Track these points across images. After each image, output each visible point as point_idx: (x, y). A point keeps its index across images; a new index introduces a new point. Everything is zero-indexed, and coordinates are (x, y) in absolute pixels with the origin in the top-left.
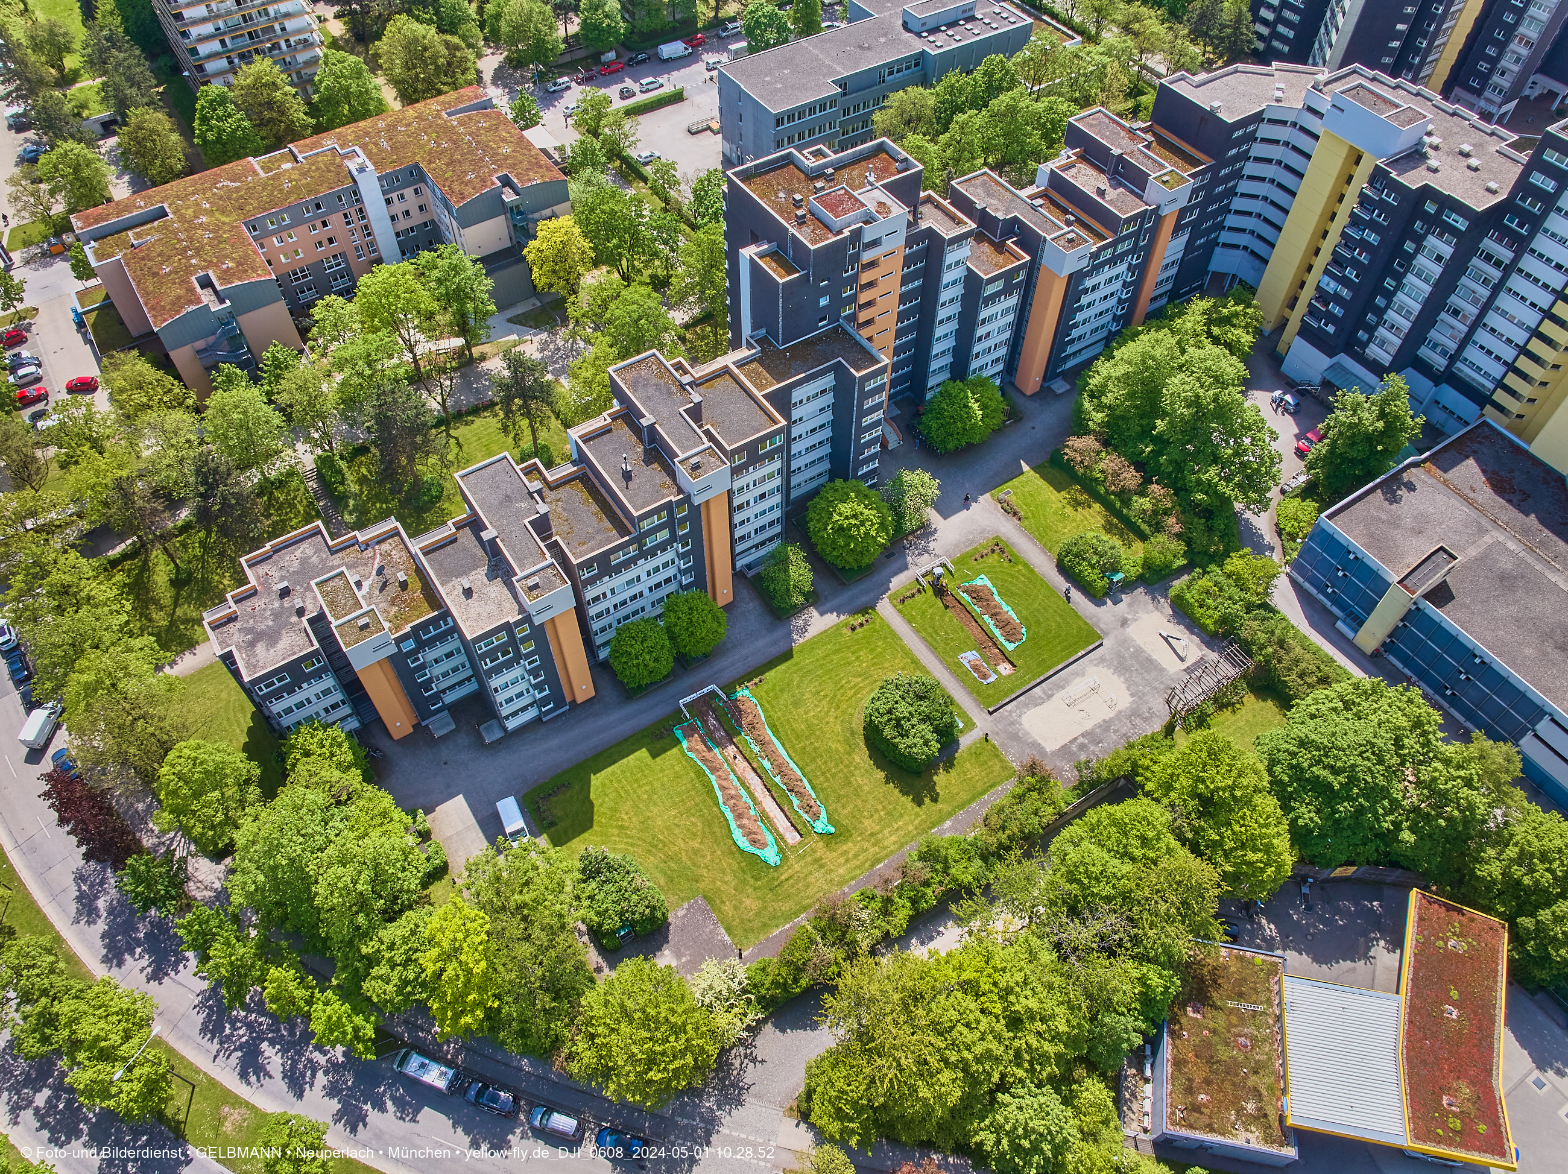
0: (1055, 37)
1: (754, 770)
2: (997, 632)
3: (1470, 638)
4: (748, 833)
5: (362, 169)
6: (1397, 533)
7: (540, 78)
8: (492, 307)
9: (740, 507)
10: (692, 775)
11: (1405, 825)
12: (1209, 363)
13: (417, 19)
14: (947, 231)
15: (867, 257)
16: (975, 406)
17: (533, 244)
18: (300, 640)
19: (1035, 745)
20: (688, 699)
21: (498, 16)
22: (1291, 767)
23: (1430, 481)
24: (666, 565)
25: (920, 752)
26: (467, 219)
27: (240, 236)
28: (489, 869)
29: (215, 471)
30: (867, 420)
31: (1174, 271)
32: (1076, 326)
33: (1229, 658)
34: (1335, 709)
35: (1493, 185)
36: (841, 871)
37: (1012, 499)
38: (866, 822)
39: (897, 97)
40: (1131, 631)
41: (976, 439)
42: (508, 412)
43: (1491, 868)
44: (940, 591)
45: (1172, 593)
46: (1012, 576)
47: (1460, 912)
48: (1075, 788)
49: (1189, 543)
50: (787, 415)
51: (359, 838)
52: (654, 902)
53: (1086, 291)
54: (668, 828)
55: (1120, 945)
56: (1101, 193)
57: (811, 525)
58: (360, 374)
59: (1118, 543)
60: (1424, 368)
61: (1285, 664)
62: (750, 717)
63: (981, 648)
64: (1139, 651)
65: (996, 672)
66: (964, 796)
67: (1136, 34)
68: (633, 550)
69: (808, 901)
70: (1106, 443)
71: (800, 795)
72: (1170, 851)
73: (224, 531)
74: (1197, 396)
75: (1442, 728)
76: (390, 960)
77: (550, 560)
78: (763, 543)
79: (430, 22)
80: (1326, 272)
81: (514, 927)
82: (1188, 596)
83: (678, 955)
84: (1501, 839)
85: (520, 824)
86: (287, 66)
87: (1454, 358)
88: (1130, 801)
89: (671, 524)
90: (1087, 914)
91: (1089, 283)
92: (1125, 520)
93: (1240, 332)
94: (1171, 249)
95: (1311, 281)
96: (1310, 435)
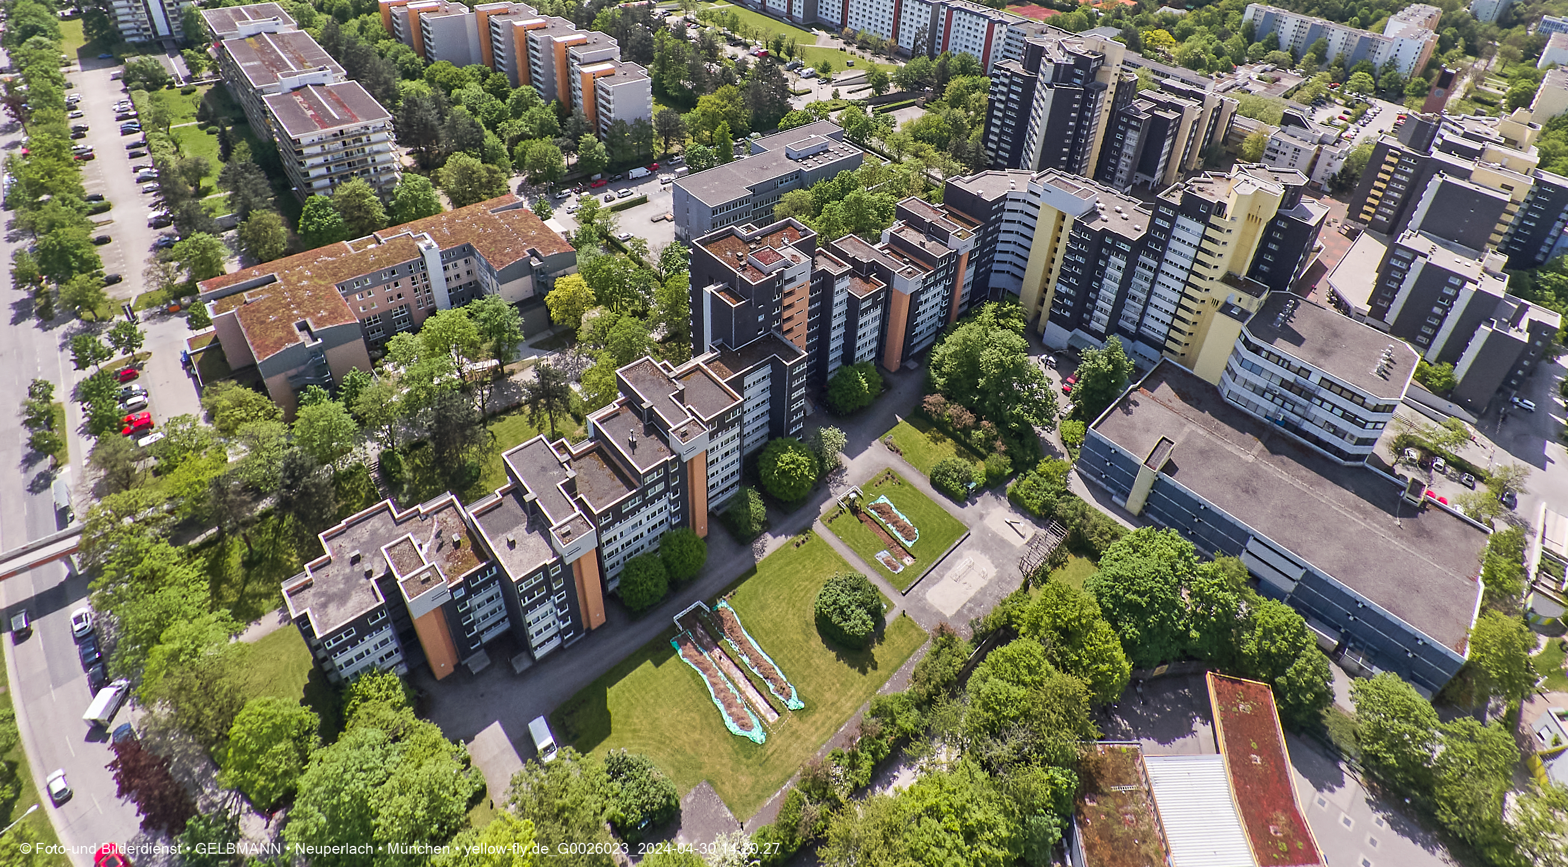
0: (875, 160)
1: (736, 665)
2: (899, 535)
3: (1195, 493)
4: (738, 719)
5: (428, 247)
6: (1136, 433)
7: (551, 190)
8: (520, 336)
9: (712, 463)
10: (690, 676)
11: (1191, 625)
12: (1004, 340)
14: (834, 271)
15: (788, 288)
16: (863, 381)
17: (552, 293)
18: (368, 597)
19: (938, 614)
20: (680, 615)
22: (1112, 596)
23: (1146, 398)
24: (660, 510)
25: (860, 630)
26: (505, 278)
27: (333, 294)
28: (532, 782)
30: (795, 395)
31: (971, 287)
32: (917, 325)
33: (1053, 531)
34: (1128, 552)
35: (1137, 227)
36: (814, 738)
37: (894, 440)
38: (827, 694)
39: (788, 196)
40: (987, 521)
41: (866, 404)
42: (535, 409)
43: (1250, 647)
44: (856, 509)
45: (1008, 492)
46: (903, 494)
47: (1240, 682)
48: (972, 642)
49: (1012, 456)
50: (742, 394)
52: (668, 791)
53: (922, 303)
54: (672, 725)
56: (922, 244)
57: (762, 473)
59: (967, 463)
60: (1123, 332)
61: (1089, 529)
62: (730, 623)
63: (889, 548)
64: (995, 535)
65: (903, 563)
66: (895, 661)
68: (638, 500)
69: (790, 770)
70: (948, 398)
71: (774, 680)
72: (1049, 673)
77: (578, 512)
78: (728, 488)
80: (1059, 281)
82: (1018, 492)
83: (690, 838)
84: (1249, 625)
85: (549, 740)
87: (1139, 324)
88: (1014, 641)
89: (666, 478)
90: (1005, 733)
91: (923, 298)
92: (969, 447)
93: (1015, 321)
94: (967, 275)
95: (1051, 287)
96: (1069, 379)
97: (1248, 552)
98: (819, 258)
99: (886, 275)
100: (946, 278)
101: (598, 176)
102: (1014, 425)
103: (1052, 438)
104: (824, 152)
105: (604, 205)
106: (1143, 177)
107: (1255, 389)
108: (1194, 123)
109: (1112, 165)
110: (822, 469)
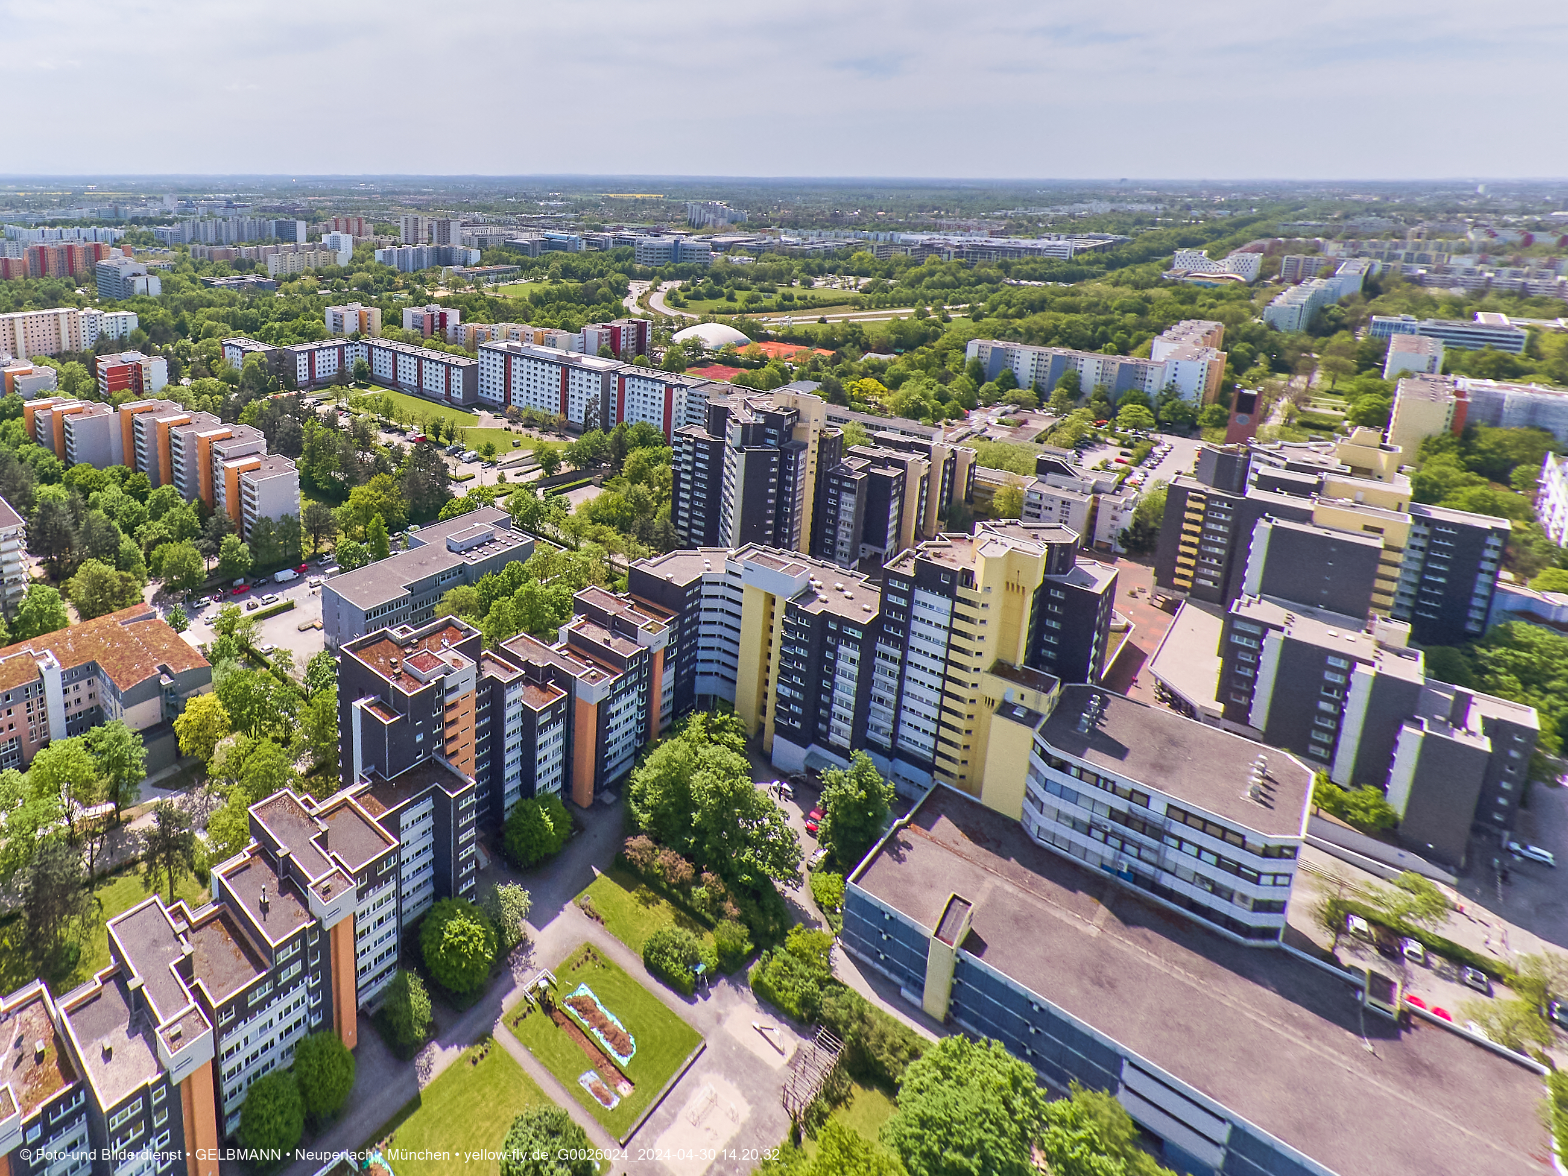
0: (550, 548)
2: (609, 1048)
3: (1020, 986)
6: (914, 889)
7: (188, 599)
14: (504, 677)
16: (547, 819)
17: (181, 718)
23: (920, 839)
24: (297, 1004)
32: (610, 745)
33: (822, 1044)
37: (592, 903)
39: (450, 594)
40: (728, 1027)
41: (553, 849)
45: (751, 980)
46: (610, 983)
49: (749, 925)
53: (611, 716)
56: (607, 642)
60: (876, 747)
63: (597, 1067)
64: (740, 1048)
65: (617, 1094)
68: (267, 989)
77: (192, 1005)
78: (382, 975)
80: (780, 683)
82: (765, 980)
91: (613, 709)
92: (690, 911)
93: (732, 735)
94: (665, 679)
95: (771, 690)
96: (813, 814)
97: (1127, 1089)
98: (486, 664)
99: (566, 682)
100: (639, 682)
101: (241, 581)
102: (746, 877)
103: (801, 897)
104: (490, 542)
105: (246, 614)
106: (871, 549)
107: (1075, 824)
108: (923, 479)
109: (829, 536)
110: (501, 943)
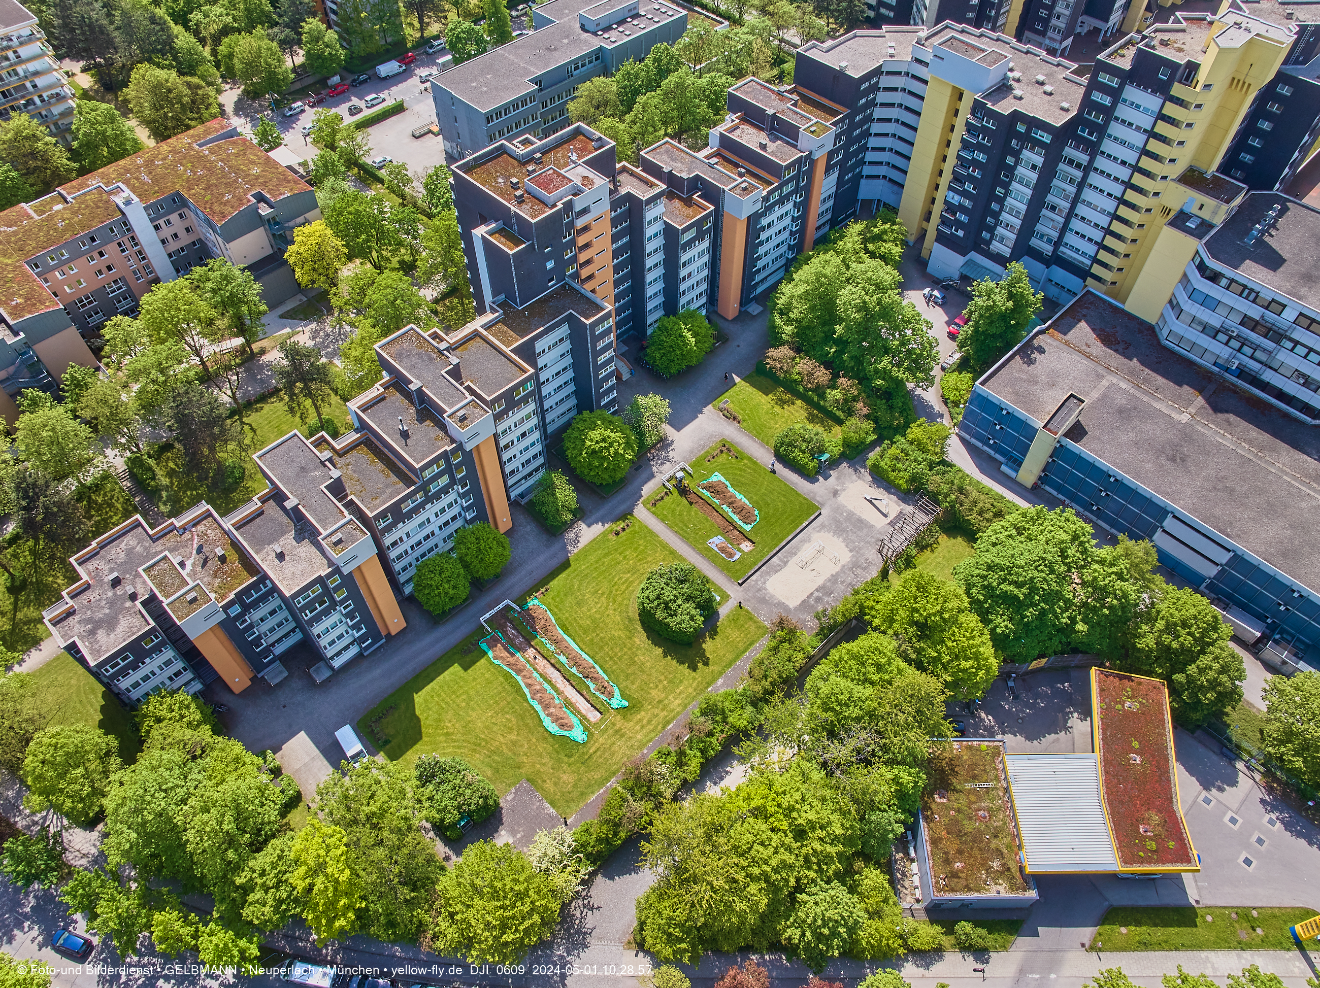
0: (707, 23)
1: (553, 665)
2: (735, 518)
3: (1104, 463)
4: (556, 719)
5: (128, 202)
6: (1036, 388)
7: (277, 105)
8: (263, 307)
9: (506, 447)
10: (501, 679)
11: (1079, 617)
12: (870, 274)
13: (158, 65)
14: (644, 194)
15: (580, 223)
17: (292, 248)
18: (136, 621)
19: (781, 604)
20: (487, 615)
21: (231, 56)
22: (984, 587)
23: (1055, 343)
24: (450, 506)
25: (688, 627)
26: (231, 234)
27: (24, 274)
28: (338, 790)
29: (34, 485)
30: (601, 359)
31: (831, 203)
32: (759, 258)
33: (922, 509)
34: (1010, 536)
35: (1065, 105)
36: (639, 737)
37: (730, 406)
38: (653, 692)
39: (585, 88)
40: (842, 499)
41: (694, 362)
42: (292, 395)
43: (1147, 642)
44: (683, 491)
45: (869, 463)
46: (740, 470)
47: (1130, 679)
48: (817, 634)
49: (876, 421)
50: (534, 364)
51: (217, 785)
52: (485, 793)
53: (763, 229)
54: (487, 728)
55: (874, 755)
56: (763, 147)
57: (568, 453)
58: (154, 382)
59: (820, 430)
60: (1036, 255)
61: (966, 506)
62: (543, 622)
63: (724, 532)
64: (851, 515)
65: (740, 550)
66: (730, 656)
67: (772, 15)
68: (420, 498)
69: (615, 767)
70: (798, 350)
71: (595, 679)
72: (900, 672)
73: (51, 537)
74: (864, 302)
75: (1094, 536)
76: (264, 884)
77: (349, 517)
78: (530, 474)
79: (170, 67)
81: (366, 835)
82: (882, 464)
83: (513, 833)
84: (1150, 617)
85: (358, 747)
86: (44, 119)
88: (863, 637)
89: (449, 470)
90: (843, 735)
91: (764, 222)
92: (823, 410)
93: (889, 246)
94: (826, 185)
95: (940, 197)
96: (956, 322)
97: (1164, 531)
98: (623, 178)
99: (713, 194)
100: (796, 191)
101: (336, 79)
102: (880, 382)
103: (930, 397)
104: (633, 17)
107: (1205, 328)
110: (641, 446)
